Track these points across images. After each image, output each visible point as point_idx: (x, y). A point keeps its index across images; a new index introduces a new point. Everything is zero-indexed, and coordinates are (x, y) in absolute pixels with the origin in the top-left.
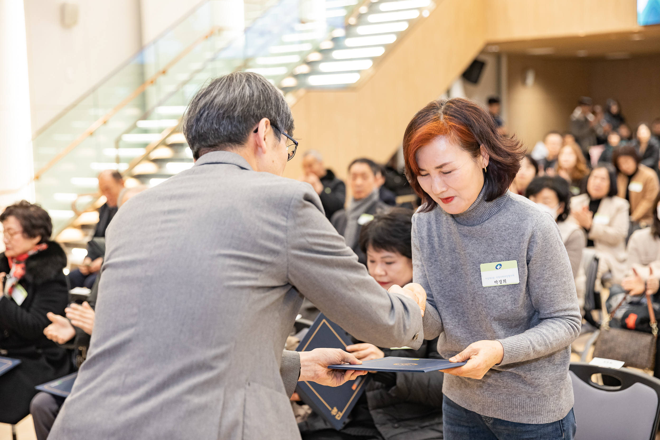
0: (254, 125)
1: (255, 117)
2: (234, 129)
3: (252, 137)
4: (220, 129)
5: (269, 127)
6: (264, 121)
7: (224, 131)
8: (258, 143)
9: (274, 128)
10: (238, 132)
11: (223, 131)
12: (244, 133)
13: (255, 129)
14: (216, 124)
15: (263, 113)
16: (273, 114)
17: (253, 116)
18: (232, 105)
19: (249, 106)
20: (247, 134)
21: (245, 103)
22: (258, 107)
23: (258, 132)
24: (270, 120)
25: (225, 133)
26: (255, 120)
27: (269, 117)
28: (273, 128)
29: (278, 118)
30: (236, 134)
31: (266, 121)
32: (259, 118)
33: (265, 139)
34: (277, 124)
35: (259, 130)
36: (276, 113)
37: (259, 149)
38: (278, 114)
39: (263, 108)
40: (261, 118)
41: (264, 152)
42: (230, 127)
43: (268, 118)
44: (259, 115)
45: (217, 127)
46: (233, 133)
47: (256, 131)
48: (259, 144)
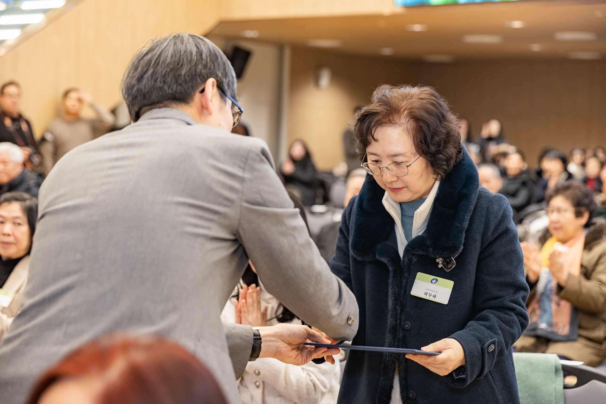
0: (201, 84)
1: (201, 77)
2: (179, 88)
3: (197, 96)
4: (164, 88)
5: (215, 89)
6: (211, 82)
7: (169, 89)
8: (204, 103)
9: (220, 91)
10: (183, 91)
11: (167, 89)
12: (189, 92)
13: (201, 88)
14: (161, 83)
15: (210, 73)
16: (220, 75)
17: (199, 76)
18: (178, 64)
19: (196, 65)
20: (193, 93)
21: (192, 61)
22: (205, 66)
23: (204, 93)
24: (217, 81)
25: (170, 91)
26: (201, 80)
27: (216, 77)
28: (218, 90)
29: (224, 80)
30: (181, 93)
31: (213, 82)
32: (206, 77)
33: (211, 101)
34: (223, 85)
35: (206, 89)
36: (222, 74)
37: (205, 111)
38: (224, 75)
39: (210, 68)
40: (208, 78)
41: (210, 114)
42: (175, 86)
43: (214, 78)
44: (205, 75)
45: (161, 85)
46: (178, 91)
47: (203, 91)
48: (205, 106)
